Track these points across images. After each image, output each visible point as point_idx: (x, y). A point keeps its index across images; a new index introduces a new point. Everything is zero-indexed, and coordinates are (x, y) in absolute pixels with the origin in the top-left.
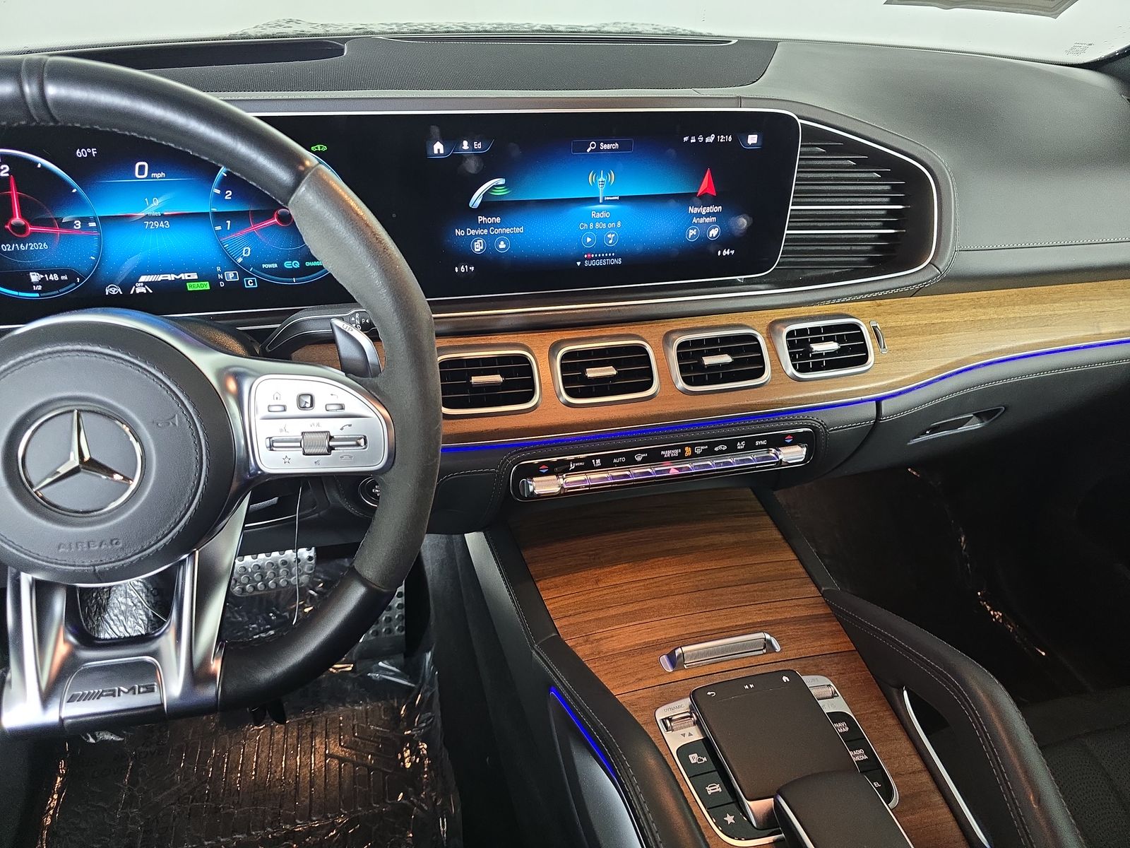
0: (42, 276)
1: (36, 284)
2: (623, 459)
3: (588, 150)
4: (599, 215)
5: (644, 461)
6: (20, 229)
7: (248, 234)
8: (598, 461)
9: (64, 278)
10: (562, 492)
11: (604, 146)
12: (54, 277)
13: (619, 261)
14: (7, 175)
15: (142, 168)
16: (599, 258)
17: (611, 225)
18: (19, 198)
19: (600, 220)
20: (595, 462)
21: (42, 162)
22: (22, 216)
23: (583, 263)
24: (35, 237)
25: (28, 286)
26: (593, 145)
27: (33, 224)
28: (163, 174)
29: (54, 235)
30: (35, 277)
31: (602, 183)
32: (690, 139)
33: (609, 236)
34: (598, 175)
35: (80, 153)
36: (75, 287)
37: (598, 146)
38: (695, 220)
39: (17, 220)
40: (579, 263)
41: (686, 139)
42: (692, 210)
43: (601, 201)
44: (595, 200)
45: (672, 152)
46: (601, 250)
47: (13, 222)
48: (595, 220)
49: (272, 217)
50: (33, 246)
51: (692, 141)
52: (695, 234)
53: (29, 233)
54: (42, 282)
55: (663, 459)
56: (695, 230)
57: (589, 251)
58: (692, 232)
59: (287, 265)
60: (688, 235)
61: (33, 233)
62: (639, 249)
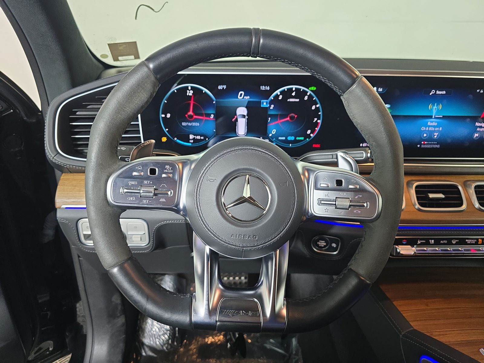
0: (194, 137)
1: (191, 140)
2: (445, 242)
3: (431, 94)
4: (431, 124)
5: (457, 244)
6: (191, 117)
7: (276, 124)
8: (433, 241)
9: (202, 138)
10: (414, 255)
11: (438, 92)
12: (198, 137)
13: (438, 146)
14: (192, 95)
15: (241, 94)
16: (429, 144)
17: (437, 129)
18: (194, 104)
19: (432, 126)
20: (431, 241)
21: (205, 90)
22: (193, 112)
23: (421, 146)
24: (196, 120)
25: (188, 140)
26: (433, 92)
27: (196, 115)
28: (249, 97)
29: (202, 120)
30: (191, 137)
31: (435, 109)
32: (480, 91)
33: (435, 134)
34: (434, 105)
35: (220, 87)
36: (205, 142)
37: (436, 92)
38: (478, 129)
39: (191, 113)
40: (419, 146)
41: (478, 91)
42: (477, 124)
43: (433, 117)
44: (431, 117)
45: (471, 96)
46: (430, 139)
47: (189, 114)
48: (429, 126)
49: (287, 117)
50: (194, 124)
51: (481, 92)
52: (478, 136)
53: (194, 119)
54: (194, 139)
55: (466, 244)
56: (478, 134)
57: (424, 141)
58: (476, 135)
59: (290, 138)
60: (474, 136)
61: (195, 118)
62: (449, 141)
